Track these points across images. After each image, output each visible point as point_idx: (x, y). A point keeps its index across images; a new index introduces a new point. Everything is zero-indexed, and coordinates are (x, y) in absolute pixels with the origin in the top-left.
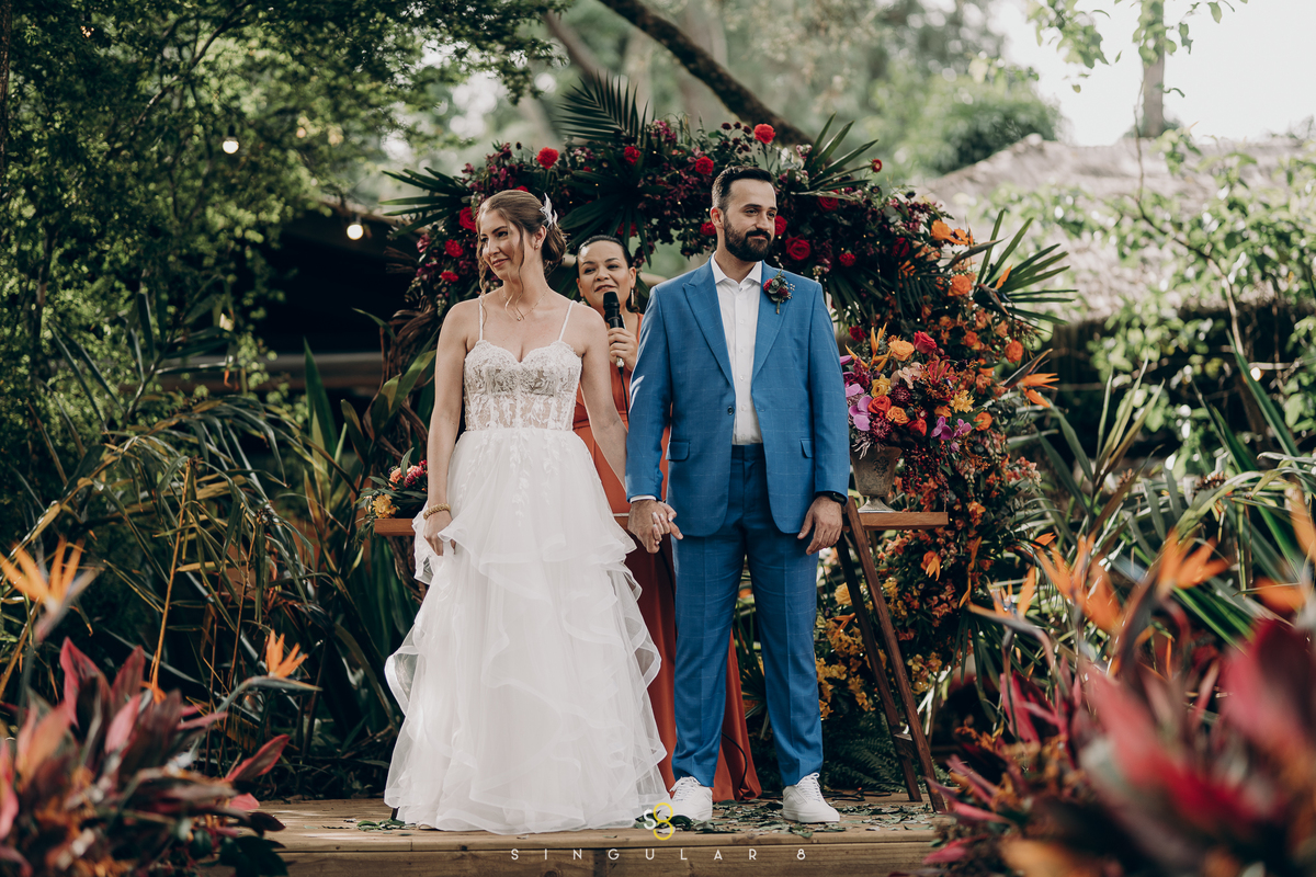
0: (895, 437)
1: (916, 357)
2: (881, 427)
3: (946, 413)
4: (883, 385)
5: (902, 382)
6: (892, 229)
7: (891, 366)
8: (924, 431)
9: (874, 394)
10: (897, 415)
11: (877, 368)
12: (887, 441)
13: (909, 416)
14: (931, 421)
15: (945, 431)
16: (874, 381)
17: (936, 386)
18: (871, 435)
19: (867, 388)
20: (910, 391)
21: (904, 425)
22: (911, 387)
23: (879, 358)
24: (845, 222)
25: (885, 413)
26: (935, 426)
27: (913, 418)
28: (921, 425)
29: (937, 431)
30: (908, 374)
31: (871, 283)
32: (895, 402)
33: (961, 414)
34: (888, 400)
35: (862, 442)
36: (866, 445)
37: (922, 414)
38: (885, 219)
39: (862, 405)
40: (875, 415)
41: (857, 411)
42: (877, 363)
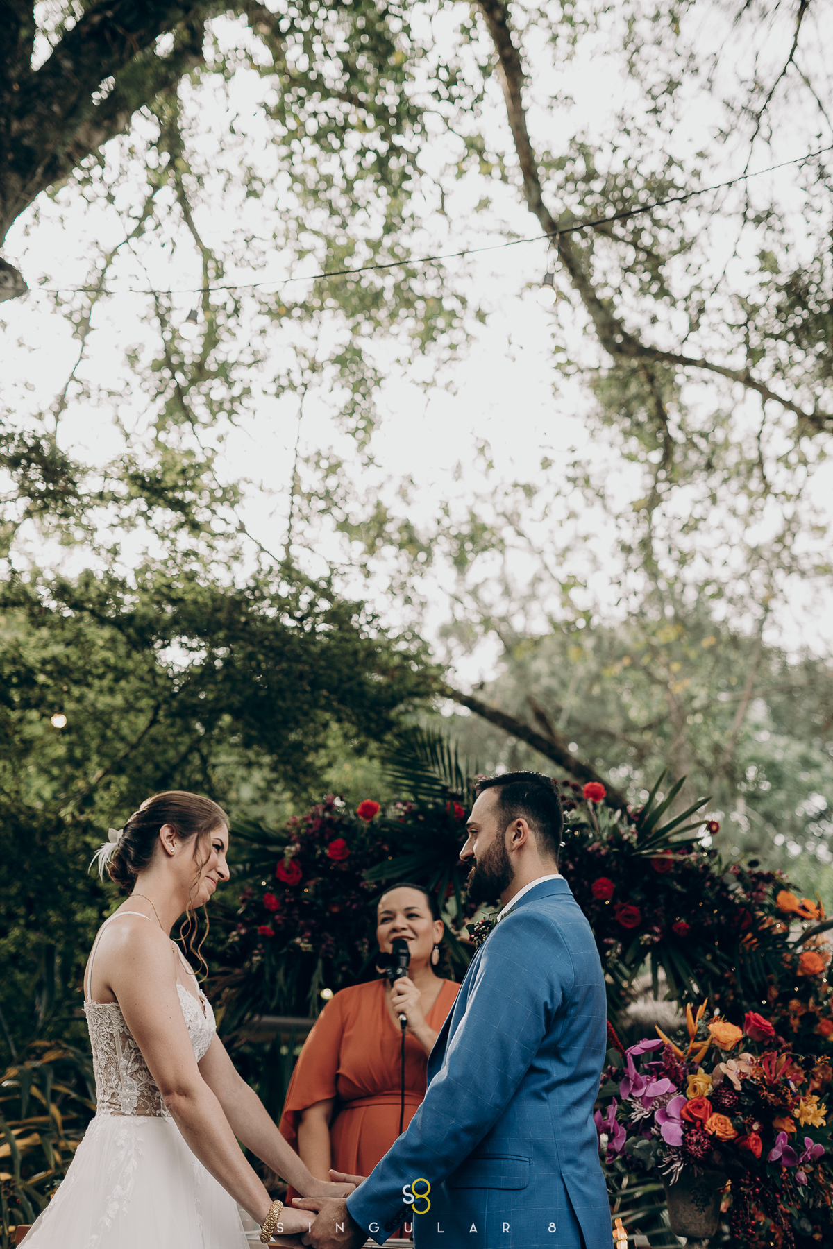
0: (716, 1157)
1: (744, 1045)
2: (698, 1143)
3: (788, 1127)
4: (702, 1082)
5: (727, 1082)
6: (731, 897)
7: (713, 1057)
8: (759, 1150)
9: (691, 1095)
10: (719, 1125)
11: (697, 1059)
12: (705, 1162)
13: (736, 1127)
14: (768, 1136)
15: (786, 1153)
16: (690, 1077)
17: (773, 1088)
18: (683, 1152)
19: (681, 1086)
20: (737, 1093)
21: (730, 1142)
22: (738, 1087)
23: (698, 1045)
24: (679, 887)
25: (703, 1122)
26: (773, 1145)
27: (742, 1131)
28: (755, 1144)
29: (776, 1154)
30: (733, 1069)
31: (709, 957)
32: (717, 1106)
33: (810, 1129)
34: (707, 1103)
35: (672, 1162)
36: (678, 1167)
37: (756, 1127)
38: (724, 887)
39: (672, 1108)
40: (691, 1124)
41: (666, 1117)
42: (695, 1052)
